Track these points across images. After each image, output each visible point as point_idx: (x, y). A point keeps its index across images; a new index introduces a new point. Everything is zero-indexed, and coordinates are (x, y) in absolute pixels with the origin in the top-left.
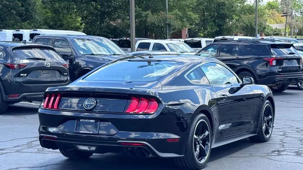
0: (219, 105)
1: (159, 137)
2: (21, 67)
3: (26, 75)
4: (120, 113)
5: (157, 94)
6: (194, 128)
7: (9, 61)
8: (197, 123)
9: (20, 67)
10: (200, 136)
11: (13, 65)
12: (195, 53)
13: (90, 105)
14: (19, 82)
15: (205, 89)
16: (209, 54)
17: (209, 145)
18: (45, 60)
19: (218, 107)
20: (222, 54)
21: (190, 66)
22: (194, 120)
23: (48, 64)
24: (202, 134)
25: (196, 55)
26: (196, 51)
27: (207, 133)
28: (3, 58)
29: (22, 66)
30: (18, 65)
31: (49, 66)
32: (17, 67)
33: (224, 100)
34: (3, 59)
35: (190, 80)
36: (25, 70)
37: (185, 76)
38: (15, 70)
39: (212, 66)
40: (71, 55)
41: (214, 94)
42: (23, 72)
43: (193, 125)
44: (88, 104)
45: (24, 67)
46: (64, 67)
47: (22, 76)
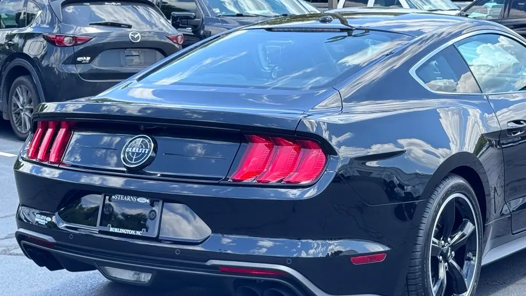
0: (503, 146)
1: (327, 248)
2: (79, 42)
3: (88, 58)
4: (217, 182)
5: (324, 127)
6: (431, 218)
7: (55, 31)
8: (440, 205)
9: (76, 42)
10: (449, 239)
11: (62, 38)
12: (458, 12)
13: (138, 154)
14: (75, 74)
15: (465, 106)
16: (487, 13)
17: (476, 259)
18: (130, 27)
19: (500, 151)
20: (514, 12)
21: (430, 42)
22: (433, 196)
23: (136, 36)
24: (455, 231)
25: (460, 15)
26: (460, 8)
27: (469, 228)
28: (47, 24)
29: (80, 40)
30: (71, 38)
31: (138, 41)
32: (70, 43)
33: (519, 133)
34: (48, 26)
35: (425, 82)
36: (87, 47)
37: (412, 71)
38: (66, 48)
39: (489, 44)
40: (195, 17)
41: (491, 118)
42: (82, 53)
43: (427, 210)
44: (133, 153)
45: (84, 43)
46: (173, 44)
47: (80, 62)
